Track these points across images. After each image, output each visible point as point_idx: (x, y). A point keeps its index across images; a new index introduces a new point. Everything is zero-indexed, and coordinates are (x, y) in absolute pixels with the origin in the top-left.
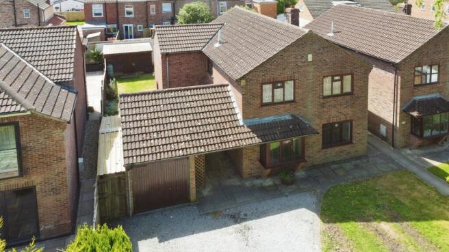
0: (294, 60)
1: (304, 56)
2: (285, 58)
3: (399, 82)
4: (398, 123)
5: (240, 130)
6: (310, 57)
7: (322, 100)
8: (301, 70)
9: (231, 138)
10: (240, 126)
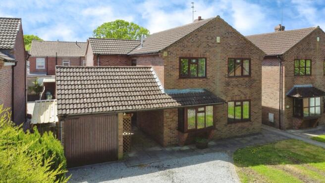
0: (206, 40)
1: (214, 38)
2: (199, 37)
3: (284, 71)
4: (284, 107)
5: (162, 96)
6: (218, 39)
7: (227, 79)
8: (212, 50)
9: (155, 101)
10: (163, 94)
